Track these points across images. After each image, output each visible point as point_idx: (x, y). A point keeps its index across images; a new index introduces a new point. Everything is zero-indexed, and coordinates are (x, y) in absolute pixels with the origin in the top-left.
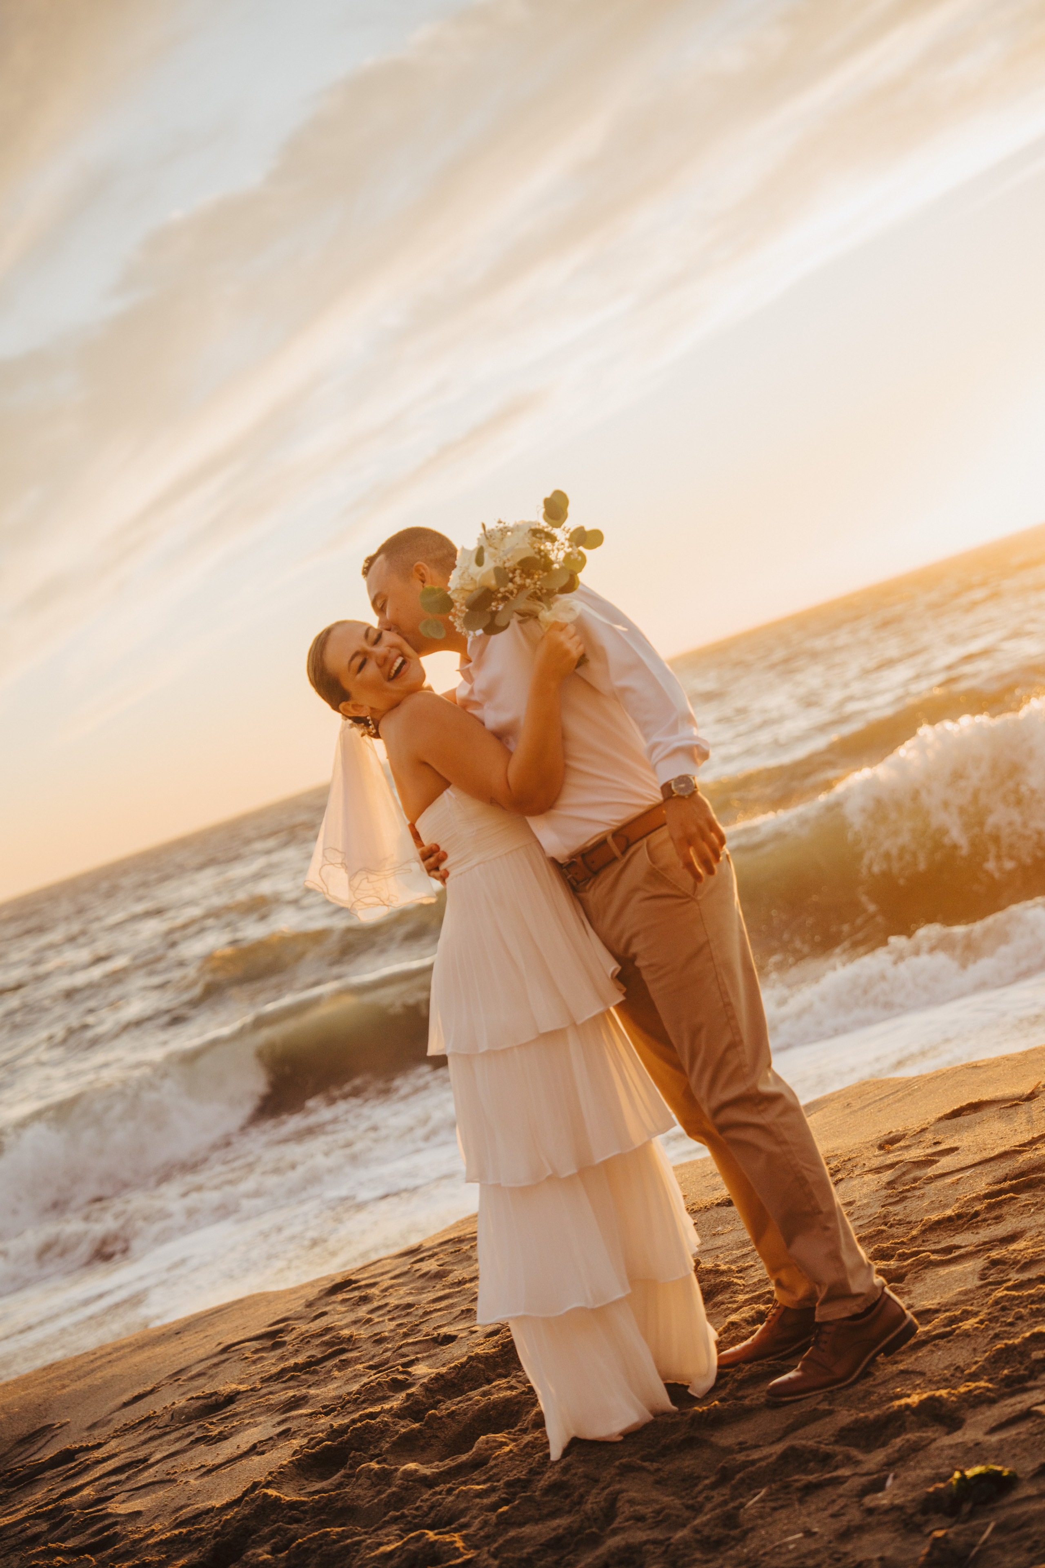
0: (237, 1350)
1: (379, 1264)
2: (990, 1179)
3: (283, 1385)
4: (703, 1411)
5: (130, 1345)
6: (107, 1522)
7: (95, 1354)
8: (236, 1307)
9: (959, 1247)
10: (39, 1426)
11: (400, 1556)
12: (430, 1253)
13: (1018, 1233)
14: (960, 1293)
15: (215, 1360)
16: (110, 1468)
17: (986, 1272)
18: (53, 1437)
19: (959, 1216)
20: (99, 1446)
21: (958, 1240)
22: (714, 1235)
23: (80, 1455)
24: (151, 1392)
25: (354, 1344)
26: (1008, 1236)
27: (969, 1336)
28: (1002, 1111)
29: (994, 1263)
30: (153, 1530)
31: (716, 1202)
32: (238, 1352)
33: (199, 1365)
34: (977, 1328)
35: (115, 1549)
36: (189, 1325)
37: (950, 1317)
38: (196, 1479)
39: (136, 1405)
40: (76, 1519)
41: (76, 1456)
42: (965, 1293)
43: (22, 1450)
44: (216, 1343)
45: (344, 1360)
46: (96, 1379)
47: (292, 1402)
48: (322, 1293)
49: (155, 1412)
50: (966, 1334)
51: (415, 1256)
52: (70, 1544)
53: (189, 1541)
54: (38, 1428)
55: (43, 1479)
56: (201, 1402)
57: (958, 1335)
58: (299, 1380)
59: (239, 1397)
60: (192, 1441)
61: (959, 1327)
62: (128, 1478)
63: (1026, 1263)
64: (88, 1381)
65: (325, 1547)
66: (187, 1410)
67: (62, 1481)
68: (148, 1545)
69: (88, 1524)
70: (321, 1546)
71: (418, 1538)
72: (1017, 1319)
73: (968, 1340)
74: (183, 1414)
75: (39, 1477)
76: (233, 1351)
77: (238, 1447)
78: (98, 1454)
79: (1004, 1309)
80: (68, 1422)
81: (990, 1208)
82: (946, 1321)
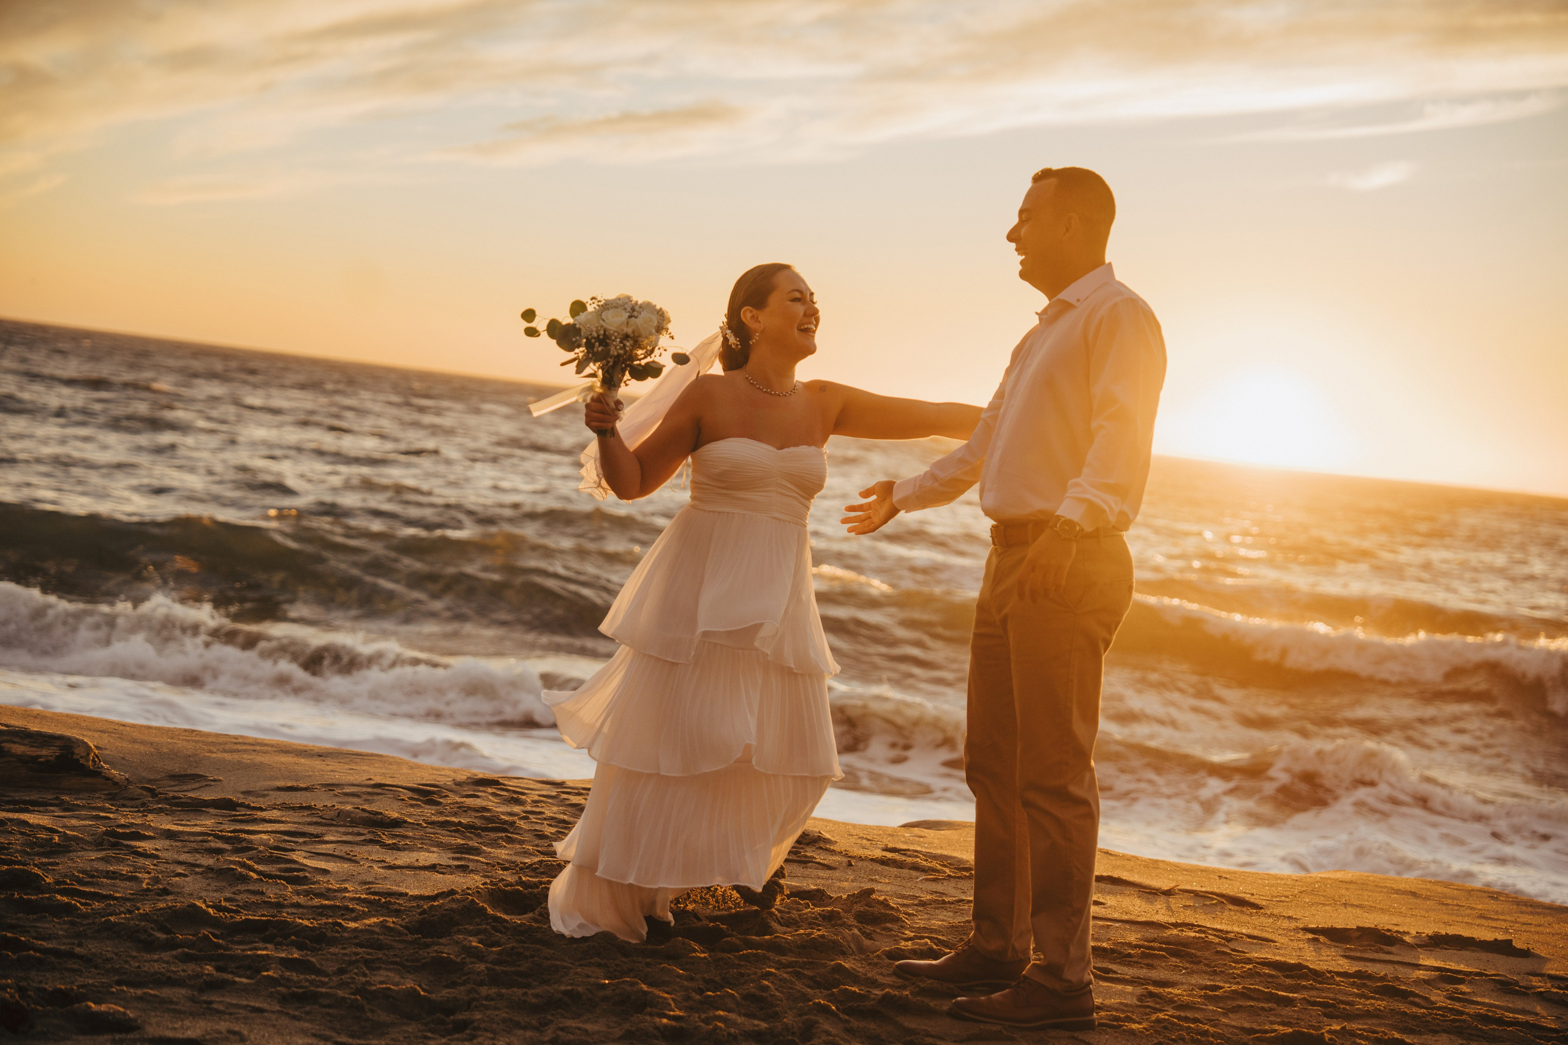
0: (391, 790)
1: (521, 780)
2: (1138, 936)
3: (449, 833)
4: (895, 995)
5: (272, 746)
6: (293, 866)
7: (237, 739)
8: (376, 758)
9: (1115, 972)
10: (189, 772)
11: (613, 990)
12: (576, 791)
13: (1170, 983)
14: (1121, 1003)
15: (369, 790)
16: (282, 829)
17: (1143, 998)
18: (206, 785)
19: (1113, 951)
20: (261, 809)
21: (1114, 967)
22: (872, 880)
23: (242, 808)
24: (306, 789)
25: (515, 829)
26: (1160, 982)
27: (1135, 1035)
28: (1141, 893)
29: (1151, 995)
30: (347, 888)
31: (871, 857)
32: (392, 792)
33: (350, 787)
34: (1142, 1032)
35: (311, 888)
36: (331, 753)
37: (1115, 1016)
38: (379, 868)
39: (293, 794)
40: (260, 852)
41: (238, 809)
42: (1126, 1005)
43: (173, 783)
44: (368, 777)
45: (510, 837)
46: (246, 758)
47: (464, 848)
48: (470, 781)
49: (315, 805)
50: (1132, 1032)
51: (558, 788)
52: (261, 868)
53: (388, 908)
54: (188, 773)
55: (208, 812)
56: (365, 815)
57: (1124, 1030)
58: (464, 834)
59: (405, 825)
60: (365, 840)
61: (1127, 1026)
62: (305, 843)
63: (1181, 1005)
64: (236, 757)
65: (536, 959)
66: (353, 815)
67: (229, 820)
68: (345, 897)
69: (273, 861)
70: (533, 956)
71: (632, 984)
72: (1180, 1039)
73: (1133, 1037)
74: (349, 817)
75: (204, 809)
76: (388, 790)
77: (417, 860)
78: (261, 814)
79: (1165, 1028)
80: (220, 780)
81: (1144, 956)
82: (1111, 1018)
